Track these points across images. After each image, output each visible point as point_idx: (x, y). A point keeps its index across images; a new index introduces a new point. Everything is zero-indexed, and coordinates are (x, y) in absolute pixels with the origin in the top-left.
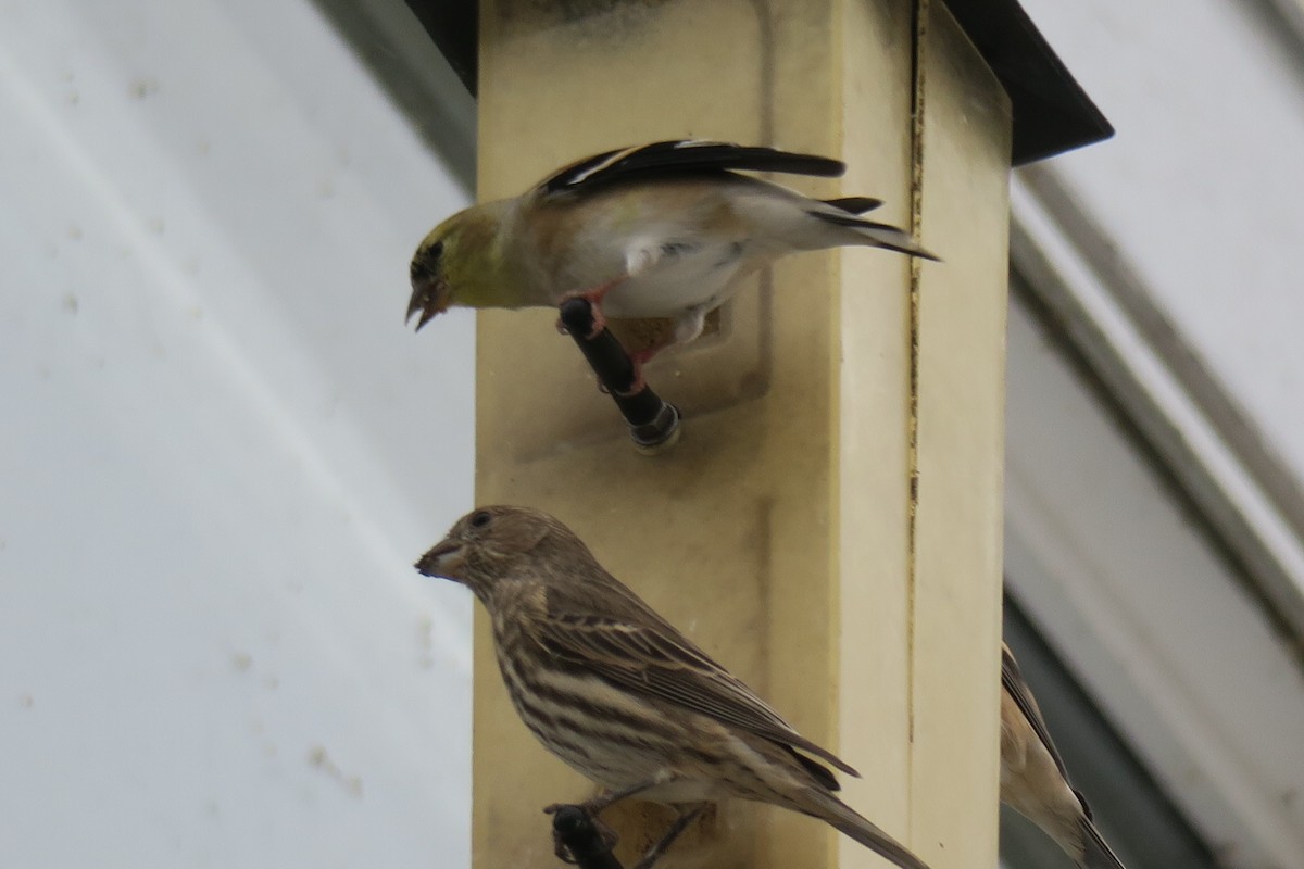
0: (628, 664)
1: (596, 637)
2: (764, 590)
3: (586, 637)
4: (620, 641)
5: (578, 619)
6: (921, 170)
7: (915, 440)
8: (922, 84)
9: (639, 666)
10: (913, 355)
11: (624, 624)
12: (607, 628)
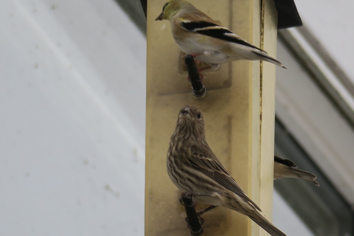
0: (210, 170)
1: (202, 160)
2: (230, 141)
3: (199, 160)
4: (208, 162)
5: (198, 154)
6: (263, 30)
7: (261, 104)
8: (264, 6)
9: (213, 171)
10: (261, 81)
11: (209, 158)
12: (205, 158)
